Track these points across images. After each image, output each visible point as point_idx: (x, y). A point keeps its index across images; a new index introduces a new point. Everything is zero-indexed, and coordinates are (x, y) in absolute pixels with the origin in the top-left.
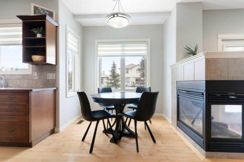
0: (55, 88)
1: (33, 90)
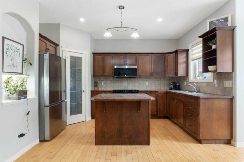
0: (232, 97)
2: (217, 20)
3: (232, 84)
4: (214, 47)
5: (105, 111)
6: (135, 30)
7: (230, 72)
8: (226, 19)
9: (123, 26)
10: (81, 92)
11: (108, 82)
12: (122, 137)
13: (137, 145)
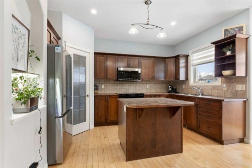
0: (245, 100)
1: (225, 100)
2: (231, 29)
3: (246, 87)
4: (229, 53)
5: (138, 120)
6: (162, 29)
7: (244, 77)
8: (241, 29)
9: (149, 23)
10: (85, 97)
11: (109, 85)
12: (155, 148)
13: (171, 154)
